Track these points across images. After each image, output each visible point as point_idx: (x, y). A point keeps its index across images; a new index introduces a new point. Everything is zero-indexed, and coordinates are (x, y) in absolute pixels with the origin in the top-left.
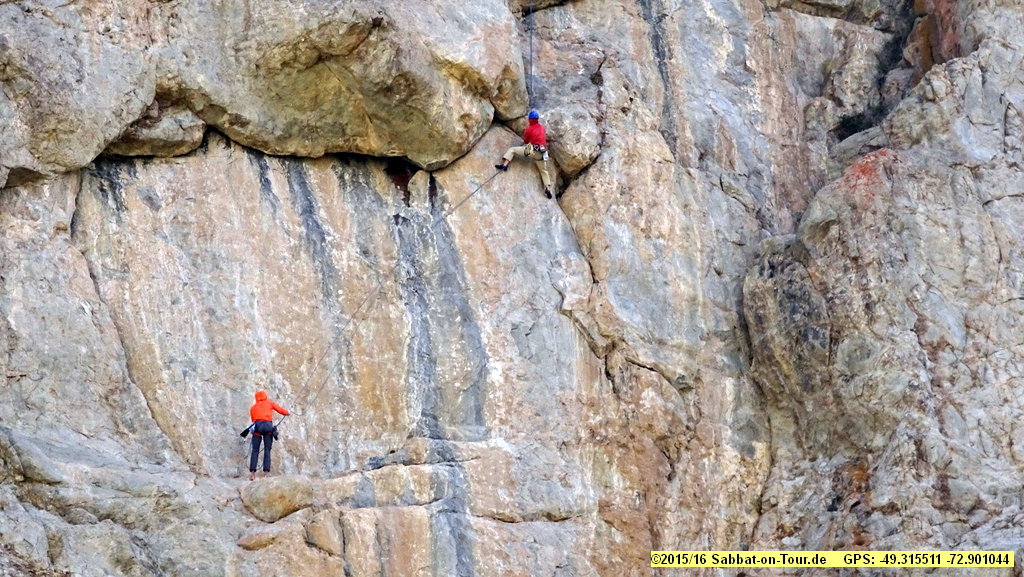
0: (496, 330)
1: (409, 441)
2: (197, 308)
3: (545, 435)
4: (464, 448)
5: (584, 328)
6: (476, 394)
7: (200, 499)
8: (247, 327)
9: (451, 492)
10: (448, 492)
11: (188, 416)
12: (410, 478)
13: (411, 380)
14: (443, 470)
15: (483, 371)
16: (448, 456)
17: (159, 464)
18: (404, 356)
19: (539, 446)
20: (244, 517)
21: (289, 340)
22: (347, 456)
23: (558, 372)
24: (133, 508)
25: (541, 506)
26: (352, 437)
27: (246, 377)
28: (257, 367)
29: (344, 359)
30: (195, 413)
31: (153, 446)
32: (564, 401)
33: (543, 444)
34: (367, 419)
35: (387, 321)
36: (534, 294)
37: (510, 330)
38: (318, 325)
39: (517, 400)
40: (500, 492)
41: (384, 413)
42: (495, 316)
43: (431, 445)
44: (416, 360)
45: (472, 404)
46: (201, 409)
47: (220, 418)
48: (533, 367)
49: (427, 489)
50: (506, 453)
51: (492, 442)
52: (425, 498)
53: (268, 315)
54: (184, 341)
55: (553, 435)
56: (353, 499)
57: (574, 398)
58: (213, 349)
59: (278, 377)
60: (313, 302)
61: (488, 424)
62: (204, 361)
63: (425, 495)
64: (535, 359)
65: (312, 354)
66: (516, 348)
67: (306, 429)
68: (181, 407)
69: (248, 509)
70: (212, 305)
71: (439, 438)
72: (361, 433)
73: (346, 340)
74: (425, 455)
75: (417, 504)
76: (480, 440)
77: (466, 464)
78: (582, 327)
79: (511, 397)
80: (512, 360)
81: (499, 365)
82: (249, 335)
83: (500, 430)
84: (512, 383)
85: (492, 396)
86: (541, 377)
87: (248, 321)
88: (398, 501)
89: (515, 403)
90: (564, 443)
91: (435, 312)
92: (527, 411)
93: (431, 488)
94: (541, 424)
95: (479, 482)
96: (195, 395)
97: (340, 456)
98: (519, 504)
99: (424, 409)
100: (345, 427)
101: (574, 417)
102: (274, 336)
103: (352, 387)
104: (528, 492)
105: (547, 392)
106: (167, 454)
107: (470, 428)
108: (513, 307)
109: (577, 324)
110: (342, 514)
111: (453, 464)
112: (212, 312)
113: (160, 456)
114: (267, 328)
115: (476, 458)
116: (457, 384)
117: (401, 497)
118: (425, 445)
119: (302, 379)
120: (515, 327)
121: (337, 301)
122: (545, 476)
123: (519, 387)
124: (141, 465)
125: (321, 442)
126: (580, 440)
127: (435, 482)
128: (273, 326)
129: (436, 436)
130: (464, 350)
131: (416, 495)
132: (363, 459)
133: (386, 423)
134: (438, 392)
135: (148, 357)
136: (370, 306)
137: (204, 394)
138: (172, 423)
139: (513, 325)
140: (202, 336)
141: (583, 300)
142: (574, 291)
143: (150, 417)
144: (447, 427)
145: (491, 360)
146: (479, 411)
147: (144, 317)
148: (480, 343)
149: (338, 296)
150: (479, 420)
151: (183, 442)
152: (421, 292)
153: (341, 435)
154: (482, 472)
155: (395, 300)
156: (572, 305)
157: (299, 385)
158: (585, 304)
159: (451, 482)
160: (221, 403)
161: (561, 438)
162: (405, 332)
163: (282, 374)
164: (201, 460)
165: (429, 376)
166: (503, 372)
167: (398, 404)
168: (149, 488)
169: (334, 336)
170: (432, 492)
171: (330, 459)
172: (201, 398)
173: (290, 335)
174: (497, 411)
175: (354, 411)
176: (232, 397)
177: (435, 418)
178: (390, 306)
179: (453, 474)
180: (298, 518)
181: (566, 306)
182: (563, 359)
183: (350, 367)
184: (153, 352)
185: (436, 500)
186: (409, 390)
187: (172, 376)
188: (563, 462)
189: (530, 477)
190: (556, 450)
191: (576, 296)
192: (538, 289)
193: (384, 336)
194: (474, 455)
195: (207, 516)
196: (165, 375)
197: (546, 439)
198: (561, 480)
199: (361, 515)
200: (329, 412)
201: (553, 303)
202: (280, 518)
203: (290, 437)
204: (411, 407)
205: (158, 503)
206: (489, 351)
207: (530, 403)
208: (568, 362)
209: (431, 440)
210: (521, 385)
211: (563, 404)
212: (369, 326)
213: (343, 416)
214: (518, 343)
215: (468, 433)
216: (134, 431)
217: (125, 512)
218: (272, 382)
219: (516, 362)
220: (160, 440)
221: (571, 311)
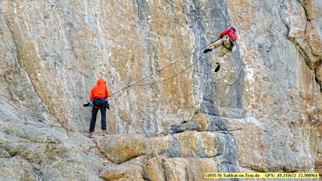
0: (249, 47)
1: (196, 116)
2: (61, 22)
3: (280, 117)
4: (232, 122)
5: (302, 50)
6: (237, 88)
7: (74, 146)
8: (94, 36)
9: (228, 150)
10: (226, 150)
11: (58, 92)
12: (202, 140)
13: (196, 76)
14: (221, 135)
15: (242, 74)
16: (222, 127)
17: (40, 121)
18: (191, 61)
19: (277, 124)
20: (101, 159)
21: (119, 46)
22: (156, 124)
23: (287, 77)
24: (31, 149)
25: (279, 162)
26: (159, 111)
27: (94, 69)
28: (101, 63)
29: (153, 60)
30: (63, 89)
31: (36, 109)
32: (292, 95)
33: (279, 122)
34: (168, 100)
35: (180, 38)
36: (271, 26)
37: (257, 48)
38: (136, 38)
39: (263, 93)
40: (255, 152)
41: (179, 96)
42: (247, 38)
43: (211, 119)
44: (198, 64)
45: (235, 94)
46: (66, 87)
47: (79, 94)
48: (273, 72)
49: (213, 147)
50: (257, 127)
51: (249, 119)
52: (211, 153)
53: (106, 29)
54: (54, 43)
55: (286, 117)
56: (168, 151)
57: (298, 94)
58: (73, 49)
59: (113, 69)
60: (133, 22)
61: (244, 107)
62: (67, 57)
63: (211, 152)
64: (273, 68)
65: (133, 56)
66: (262, 59)
67: (130, 105)
68: (53, 86)
69: (103, 154)
70: (71, 21)
71: (215, 115)
72: (164, 109)
73: (154, 48)
74: (207, 126)
75: (206, 157)
76: (240, 118)
77: (234, 133)
78: (301, 48)
79: (259, 91)
80: (259, 67)
81: (251, 70)
82: (95, 42)
83: (252, 112)
84: (260, 82)
85: (247, 90)
86: (278, 80)
87: (95, 32)
88: (195, 154)
89: (262, 95)
90: (292, 123)
91: (209, 33)
92: (269, 101)
93: (215, 147)
94: (277, 109)
95: (243, 145)
96: (62, 78)
97: (151, 123)
98: (267, 160)
99: (204, 96)
100: (155, 104)
101: (298, 107)
102: (110, 43)
103: (158, 79)
104: (272, 154)
105: (281, 89)
106: (45, 115)
107: (233, 109)
108: (258, 33)
109: (298, 47)
110: (163, 161)
111: (226, 132)
112: (71, 25)
113: (41, 116)
114: (106, 38)
115: (239, 129)
116: (226, 81)
117: (196, 152)
118: (207, 119)
119: (127, 71)
120: (260, 46)
121: (148, 22)
122: (281, 143)
123: (264, 85)
124: (29, 122)
125: (140, 114)
126: (302, 121)
127: (217, 143)
128: (109, 36)
129: (213, 113)
130: (229, 59)
131: (206, 151)
132: (167, 125)
133: (180, 103)
134: (213, 85)
135: (31, 51)
136: (169, 27)
137: (67, 78)
138: (47, 96)
139: (259, 45)
140: (65, 40)
141: (301, 31)
142: (295, 25)
143: (34, 91)
144: (219, 108)
145: (247, 66)
146: (239, 99)
147: (27, 26)
148: (239, 55)
149: (148, 19)
150: (239, 105)
151: (55, 108)
152: (199, 20)
153: (152, 109)
154: (244, 139)
155: (184, 24)
156: (295, 34)
157: (125, 76)
158: (303, 34)
159: (228, 144)
160: (79, 84)
161: (291, 119)
162: (191, 45)
163: (115, 67)
164: (67, 120)
165: (207, 74)
166: (254, 75)
167: (188, 91)
168: (41, 137)
169: (147, 45)
170: (216, 150)
171: (145, 125)
172: (66, 80)
173: (120, 43)
174: (251, 100)
175: (160, 94)
176: (86, 81)
177: (212, 102)
178: (181, 28)
179: (227, 139)
180: (138, 162)
181: (291, 35)
182: (290, 69)
183: (157, 66)
184: (34, 49)
185: (218, 155)
186: (195, 83)
187: (47, 65)
188: (292, 135)
189: (272, 143)
190: (287, 127)
191: (297, 28)
192: (273, 22)
193: (178, 47)
194: (239, 127)
195: (79, 158)
196: (42, 64)
197: (281, 119)
198: (291, 147)
199: (176, 162)
200: (144, 94)
201: (282, 32)
202: (125, 161)
203: (122, 109)
204: (196, 94)
205: (47, 147)
206: (245, 60)
207: (271, 96)
208: (293, 71)
209: (211, 116)
210: (265, 83)
211: (291, 98)
212: (168, 40)
213: (153, 97)
214: (263, 57)
215: (232, 113)
216: (23, 99)
217: (26, 152)
218: (109, 73)
219: (262, 69)
220: (41, 106)
221: (294, 38)
